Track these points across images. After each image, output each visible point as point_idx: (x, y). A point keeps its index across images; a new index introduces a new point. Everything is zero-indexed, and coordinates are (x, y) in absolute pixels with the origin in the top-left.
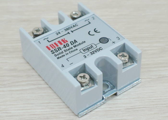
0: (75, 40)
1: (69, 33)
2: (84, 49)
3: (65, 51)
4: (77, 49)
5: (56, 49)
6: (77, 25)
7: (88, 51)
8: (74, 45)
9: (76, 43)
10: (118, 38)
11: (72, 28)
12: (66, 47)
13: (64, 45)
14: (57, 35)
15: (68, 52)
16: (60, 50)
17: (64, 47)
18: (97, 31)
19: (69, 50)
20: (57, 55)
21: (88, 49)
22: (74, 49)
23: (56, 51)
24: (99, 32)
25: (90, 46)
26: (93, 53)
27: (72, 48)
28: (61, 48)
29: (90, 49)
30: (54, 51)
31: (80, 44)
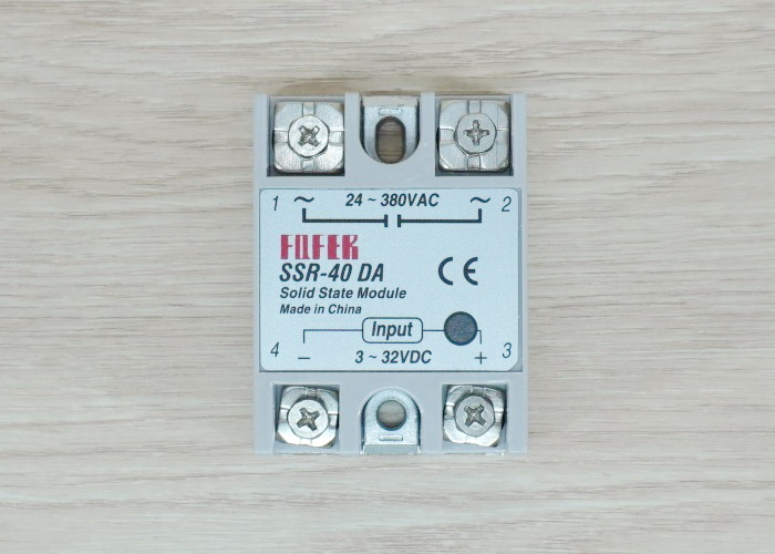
0: (381, 266)
1: (385, 221)
2: (379, 322)
3: (324, 293)
4: (359, 310)
5: (304, 267)
6: (434, 200)
7: (384, 339)
8: (364, 285)
9: (377, 278)
10: (508, 346)
11: (411, 204)
12: (335, 277)
13: (337, 266)
14: (348, 204)
15: (326, 302)
16: (312, 276)
17: (330, 276)
18: (473, 271)
19: (337, 294)
20: (289, 292)
21: (389, 332)
22: (355, 301)
23: (298, 276)
24: (475, 283)
25: (407, 322)
26: (391, 357)
27: (349, 294)
28: (319, 273)
29: (396, 338)
30: (293, 272)
31: (383, 294)
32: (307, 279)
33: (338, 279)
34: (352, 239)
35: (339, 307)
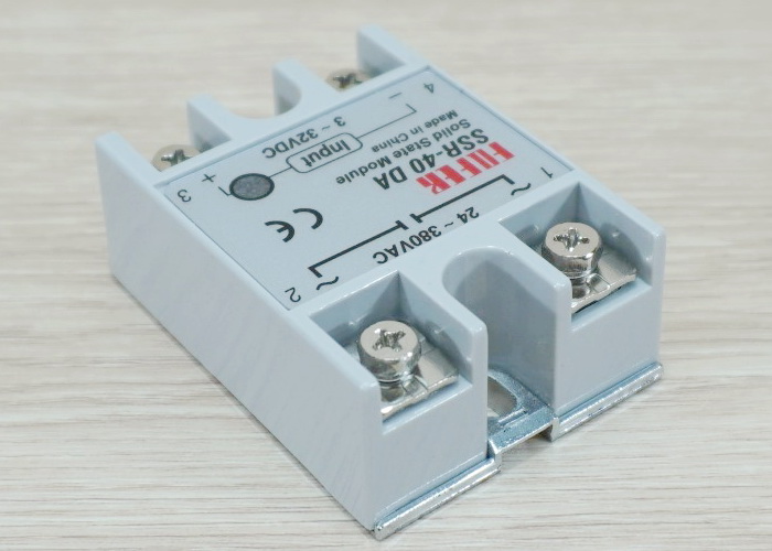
0: (386, 186)
1: (418, 219)
2: (345, 151)
3: (425, 143)
4: (375, 149)
5: (466, 148)
6: (381, 258)
7: (327, 144)
8: (387, 168)
9: (380, 177)
10: (186, 199)
11: (403, 243)
12: (425, 157)
13: (432, 165)
14: (472, 209)
15: (414, 139)
16: (450, 147)
17: (432, 156)
18: (280, 231)
19: (410, 148)
20: (461, 127)
21: (326, 151)
22: (388, 152)
23: (464, 140)
24: (268, 224)
25: (314, 165)
26: (306, 136)
27: (398, 154)
28: (445, 152)
29: (317, 150)
30: (473, 140)
31: (363, 171)
32: (453, 143)
33: (421, 158)
34: (438, 189)
35: (398, 141)
